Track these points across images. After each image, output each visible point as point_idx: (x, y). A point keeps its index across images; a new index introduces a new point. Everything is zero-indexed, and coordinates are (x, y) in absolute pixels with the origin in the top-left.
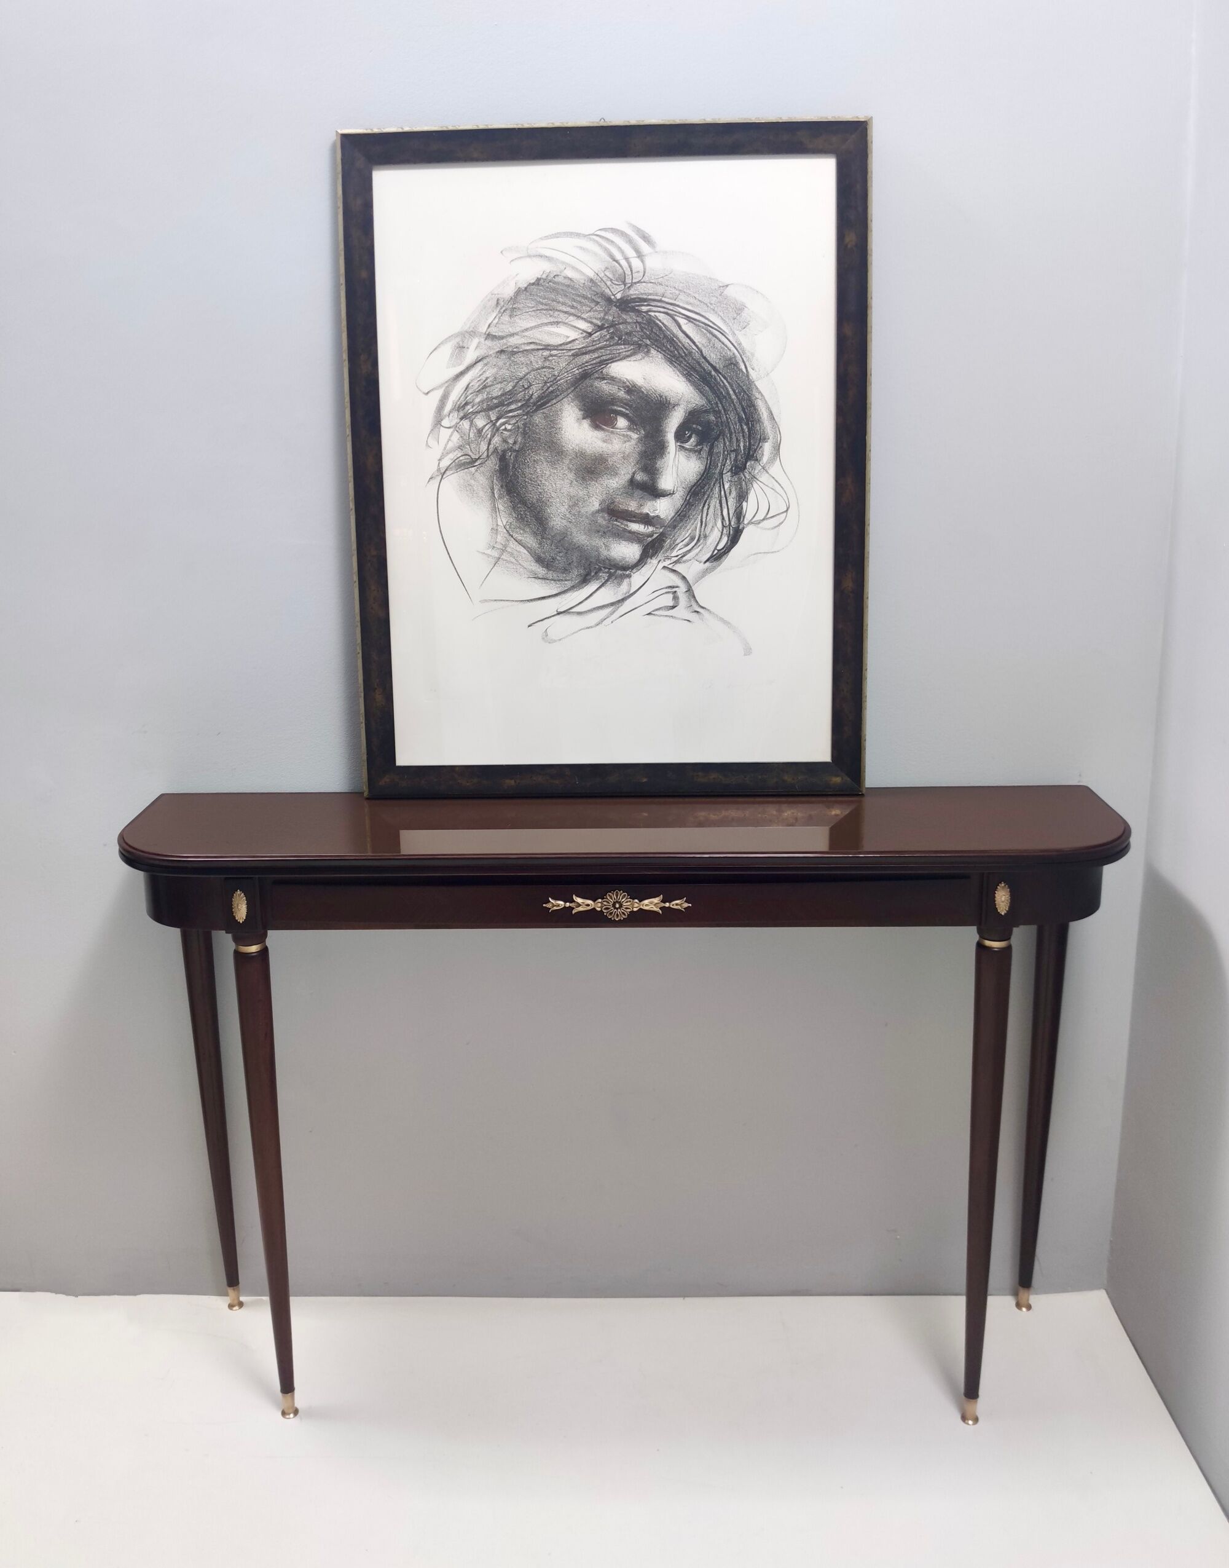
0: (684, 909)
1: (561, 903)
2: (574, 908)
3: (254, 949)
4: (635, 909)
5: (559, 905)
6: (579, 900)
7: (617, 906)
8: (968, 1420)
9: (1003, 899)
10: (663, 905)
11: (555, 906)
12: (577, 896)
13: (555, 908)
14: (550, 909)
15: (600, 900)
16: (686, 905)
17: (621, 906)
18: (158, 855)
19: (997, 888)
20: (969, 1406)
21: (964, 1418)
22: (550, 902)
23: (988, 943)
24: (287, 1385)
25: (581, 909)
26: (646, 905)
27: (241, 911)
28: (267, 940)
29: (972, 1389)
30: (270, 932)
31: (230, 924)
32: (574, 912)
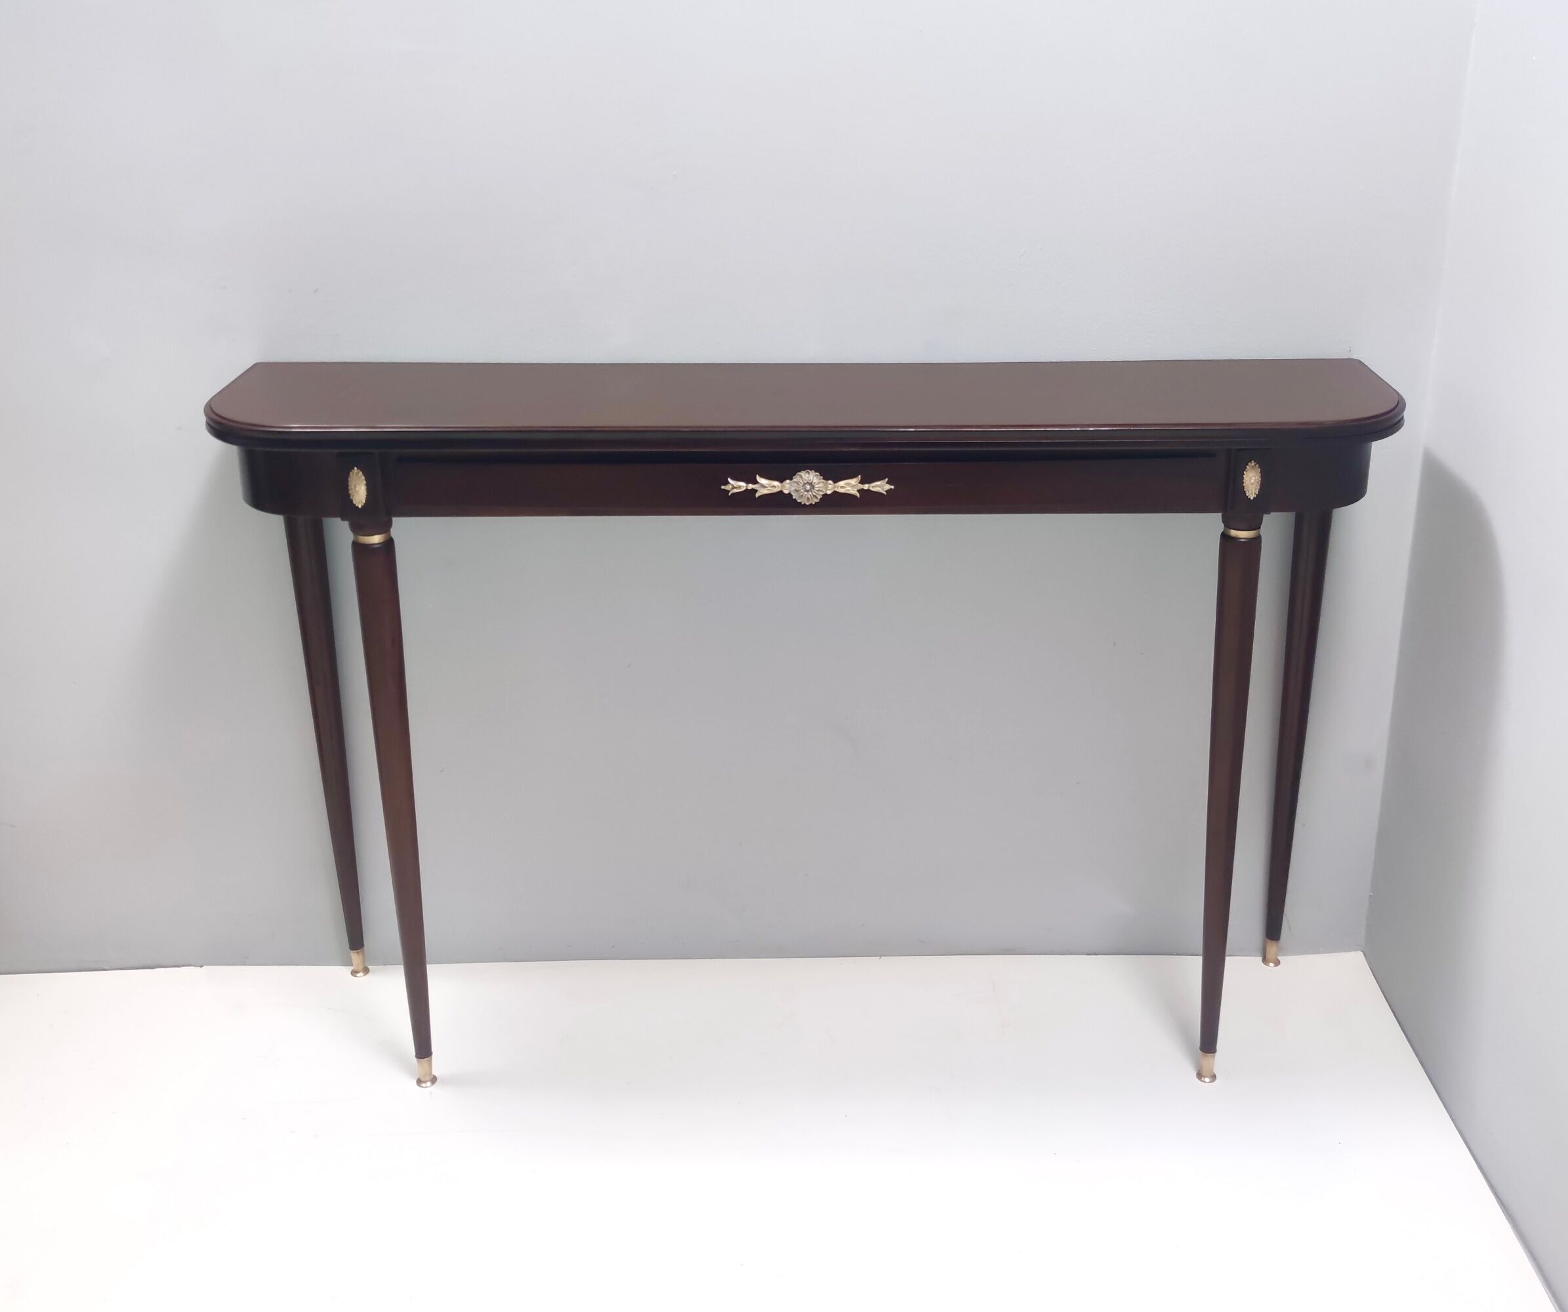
0: (886, 491)
1: (743, 484)
2: (756, 491)
3: (376, 539)
4: (829, 492)
5: (740, 487)
6: (763, 481)
7: (808, 487)
8: (1205, 1077)
9: (1253, 481)
10: (861, 486)
11: (735, 488)
12: (762, 476)
13: (735, 491)
14: (729, 491)
15: (788, 481)
16: (888, 487)
17: (812, 488)
18: (257, 425)
19: (1246, 468)
20: (1206, 1060)
21: (1200, 1076)
22: (729, 483)
23: (1234, 533)
24: (423, 1048)
25: (765, 491)
26: (842, 487)
27: (359, 493)
28: (392, 530)
29: (1208, 1043)
30: (395, 520)
31: (346, 509)
32: (757, 495)
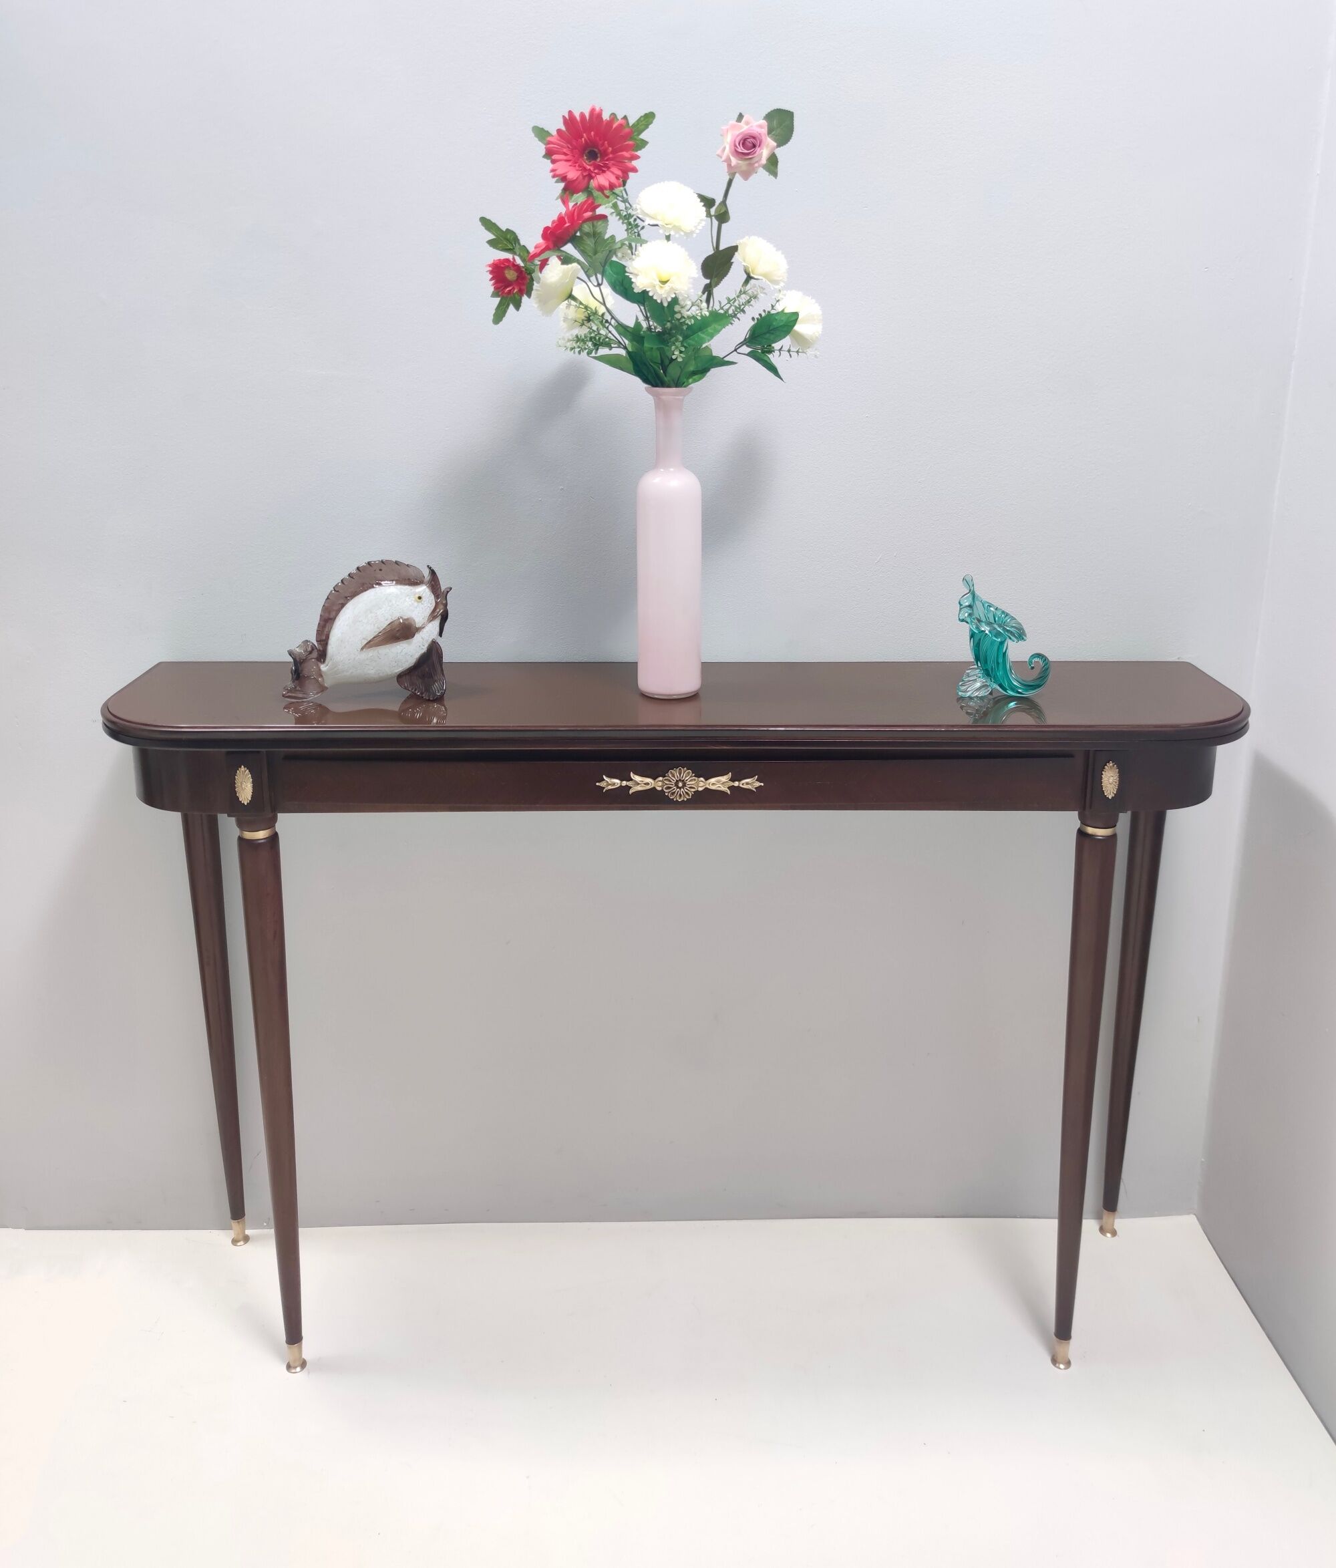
0: (756, 788)
1: (617, 781)
2: (631, 787)
3: (261, 835)
4: (700, 789)
5: (614, 784)
6: (637, 778)
7: (680, 784)
8: (1059, 1363)
9: (1111, 781)
10: (731, 784)
11: (610, 785)
12: (636, 773)
13: (610, 787)
14: (604, 788)
15: (661, 778)
16: (758, 784)
17: (684, 785)
18: (149, 725)
19: (1104, 768)
20: (1060, 1347)
21: (1054, 1361)
22: (604, 780)
23: (1090, 830)
24: (294, 1334)
25: (639, 788)
26: (713, 784)
27: (245, 789)
28: (277, 825)
29: (1063, 1330)
30: (280, 816)
31: (232, 805)
32: (631, 792)
